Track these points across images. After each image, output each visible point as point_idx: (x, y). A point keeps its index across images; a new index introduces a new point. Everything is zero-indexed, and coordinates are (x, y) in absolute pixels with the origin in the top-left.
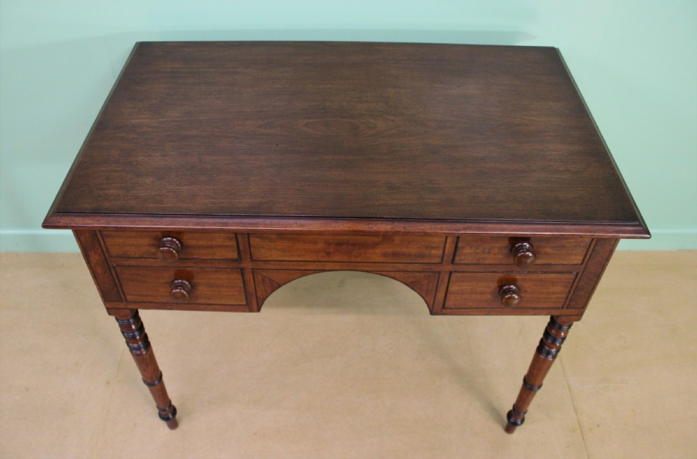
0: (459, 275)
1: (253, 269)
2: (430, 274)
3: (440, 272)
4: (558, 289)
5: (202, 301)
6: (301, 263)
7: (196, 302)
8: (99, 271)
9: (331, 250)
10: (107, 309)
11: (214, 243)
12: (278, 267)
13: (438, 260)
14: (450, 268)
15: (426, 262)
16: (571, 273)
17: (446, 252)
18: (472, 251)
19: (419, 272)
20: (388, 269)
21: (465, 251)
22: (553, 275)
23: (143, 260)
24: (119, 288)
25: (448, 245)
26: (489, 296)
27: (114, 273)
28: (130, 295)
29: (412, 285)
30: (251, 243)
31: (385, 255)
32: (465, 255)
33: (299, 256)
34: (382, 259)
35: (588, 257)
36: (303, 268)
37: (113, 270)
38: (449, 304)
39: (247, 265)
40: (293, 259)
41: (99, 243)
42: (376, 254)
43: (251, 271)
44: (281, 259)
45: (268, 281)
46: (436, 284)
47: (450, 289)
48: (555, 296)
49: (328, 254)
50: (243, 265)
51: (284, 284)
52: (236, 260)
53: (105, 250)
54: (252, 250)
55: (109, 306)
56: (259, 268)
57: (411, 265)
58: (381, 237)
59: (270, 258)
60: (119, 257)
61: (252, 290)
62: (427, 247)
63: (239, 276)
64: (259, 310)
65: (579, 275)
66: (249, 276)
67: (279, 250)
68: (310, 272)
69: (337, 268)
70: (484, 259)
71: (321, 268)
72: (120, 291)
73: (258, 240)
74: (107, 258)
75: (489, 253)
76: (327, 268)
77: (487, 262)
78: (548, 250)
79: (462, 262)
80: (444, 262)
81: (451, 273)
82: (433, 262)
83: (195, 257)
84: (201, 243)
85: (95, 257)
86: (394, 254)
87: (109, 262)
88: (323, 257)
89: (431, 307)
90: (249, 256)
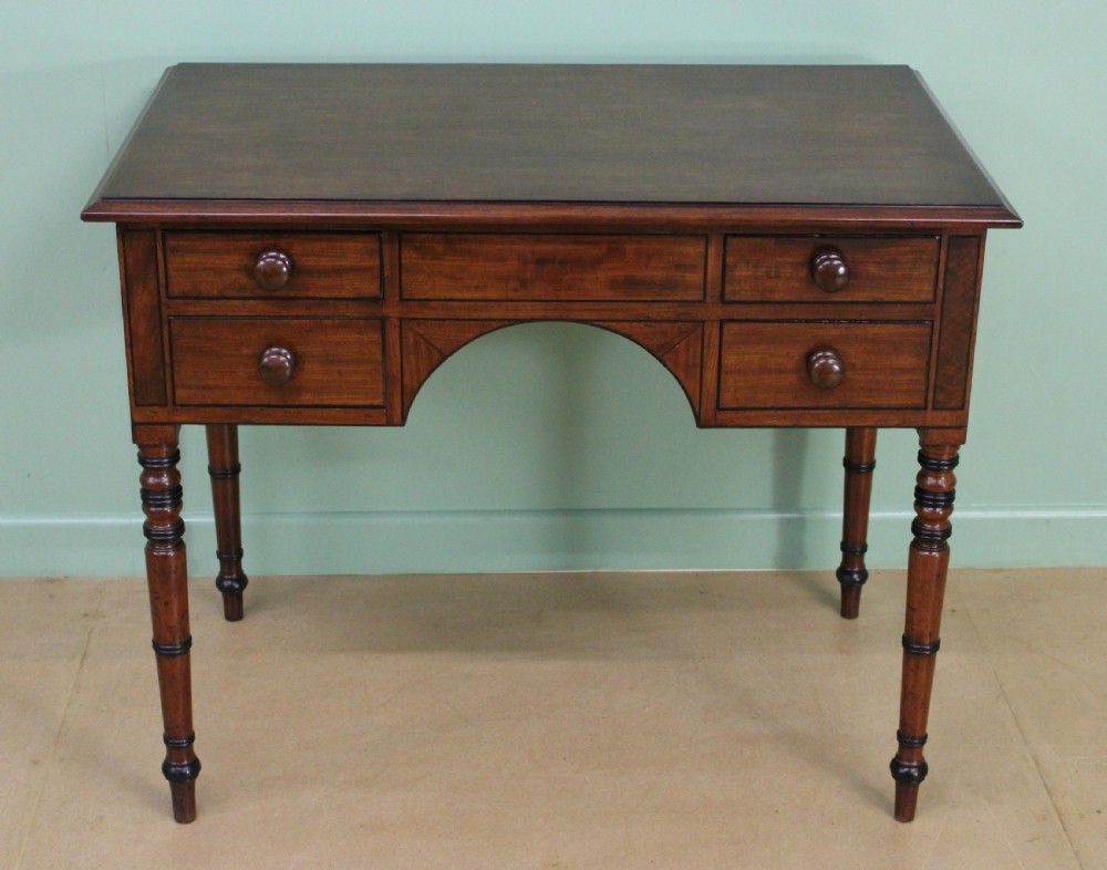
0: (735, 327)
1: (401, 319)
2: (690, 325)
3: (703, 322)
4: (907, 360)
5: (307, 398)
6: (479, 303)
7: (297, 403)
8: (142, 330)
9: (528, 275)
10: (134, 425)
11: (343, 263)
12: (442, 314)
13: (698, 296)
14: (719, 311)
15: (678, 298)
16: (920, 322)
17: (709, 278)
18: (749, 273)
19: (669, 321)
20: (619, 316)
21: (738, 273)
22: (891, 328)
23: (222, 302)
24: (168, 370)
25: (711, 262)
26: (793, 378)
27: (166, 332)
28: (184, 387)
29: (660, 353)
30: (403, 261)
31: (614, 284)
32: (739, 282)
33: (477, 288)
34: (607, 294)
35: (941, 286)
36: (484, 315)
37: (166, 327)
38: (728, 398)
39: (392, 311)
40: (467, 296)
41: (157, 266)
42: (597, 283)
43: (398, 323)
44: (448, 296)
45: (423, 347)
46: (699, 350)
47: (724, 362)
48: (906, 377)
49: (524, 283)
50: (385, 311)
51: (451, 354)
52: (374, 300)
53: (163, 281)
54: (403, 278)
55: (137, 420)
56: (412, 316)
57: (656, 305)
58: (605, 246)
59: (430, 295)
60: (184, 297)
61: (396, 371)
62: (679, 266)
63: (377, 337)
64: (402, 422)
65: (937, 325)
66: (393, 336)
67: (446, 277)
68: (494, 324)
69: (539, 314)
70: (771, 291)
71: (511, 315)
72: (168, 377)
73: (414, 255)
74: (164, 299)
75: (777, 277)
76: (521, 315)
77: (777, 297)
78: (872, 269)
79: (737, 298)
80: (709, 300)
81: (722, 323)
82: (690, 298)
83: (310, 294)
84: (325, 262)
85: (143, 299)
86: (629, 283)
87: (164, 308)
88: (515, 290)
89: (697, 410)
90: (398, 291)
